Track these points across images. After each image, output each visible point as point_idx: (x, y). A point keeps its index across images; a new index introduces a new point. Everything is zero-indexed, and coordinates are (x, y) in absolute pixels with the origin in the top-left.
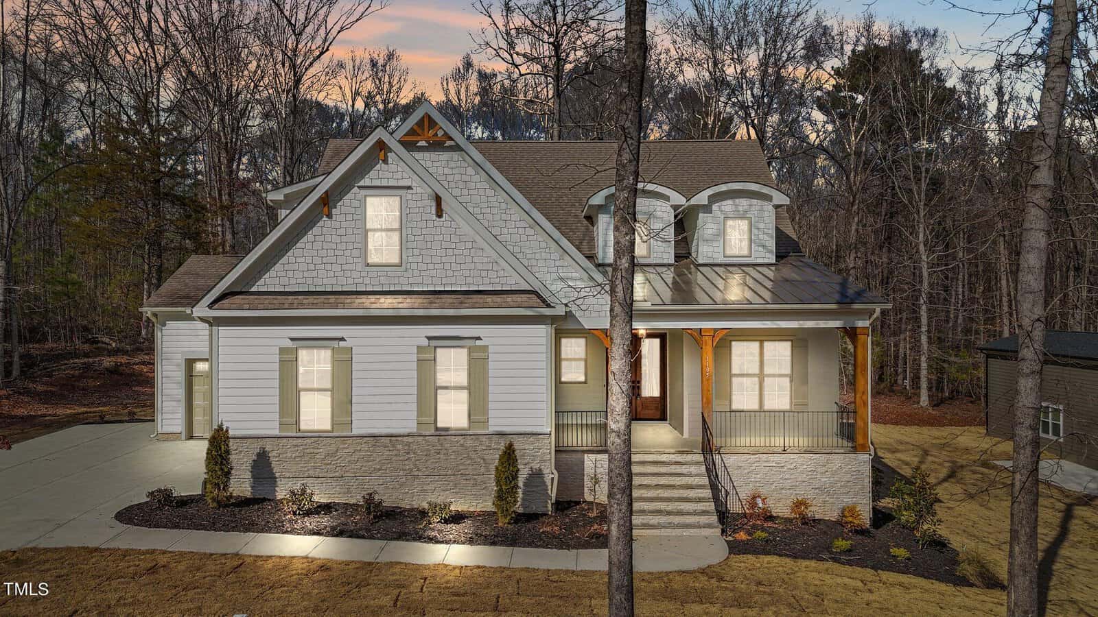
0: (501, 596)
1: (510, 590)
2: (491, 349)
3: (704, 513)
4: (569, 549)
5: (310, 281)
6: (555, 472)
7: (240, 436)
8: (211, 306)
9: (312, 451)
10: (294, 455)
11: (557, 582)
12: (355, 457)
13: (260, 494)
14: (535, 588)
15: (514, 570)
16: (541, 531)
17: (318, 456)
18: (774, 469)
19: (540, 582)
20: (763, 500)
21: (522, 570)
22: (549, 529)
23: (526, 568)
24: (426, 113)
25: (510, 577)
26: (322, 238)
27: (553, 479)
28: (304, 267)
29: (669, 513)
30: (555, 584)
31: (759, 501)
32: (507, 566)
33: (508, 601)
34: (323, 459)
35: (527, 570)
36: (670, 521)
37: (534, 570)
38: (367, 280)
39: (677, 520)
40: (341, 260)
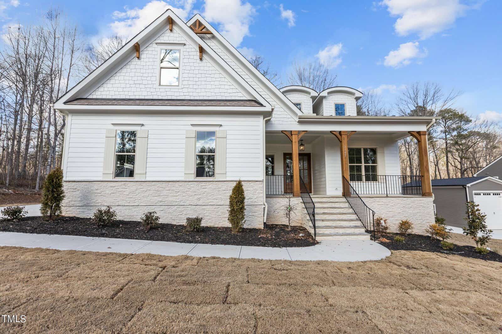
0: (231, 284)
1: (240, 278)
2: (229, 132)
3: (356, 227)
4: (280, 247)
5: (126, 93)
6: (266, 204)
7: (78, 180)
8: (65, 103)
9: (121, 190)
10: (110, 193)
11: (280, 270)
12: (146, 194)
13: (88, 216)
14: (262, 276)
15: (243, 260)
16: (260, 236)
17: (125, 193)
18: (383, 206)
19: (266, 270)
20: (385, 221)
21: (249, 260)
22: (264, 236)
23: (252, 259)
24: (198, 19)
25: (240, 266)
26: (135, 70)
27: (264, 208)
28: (123, 86)
29: (336, 227)
30: (280, 272)
31: (382, 222)
32: (238, 257)
33: (238, 290)
34: (128, 195)
35: (253, 260)
36: (337, 232)
37: (259, 261)
38: (159, 94)
39: (341, 231)
40: (145, 82)
